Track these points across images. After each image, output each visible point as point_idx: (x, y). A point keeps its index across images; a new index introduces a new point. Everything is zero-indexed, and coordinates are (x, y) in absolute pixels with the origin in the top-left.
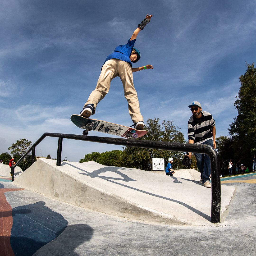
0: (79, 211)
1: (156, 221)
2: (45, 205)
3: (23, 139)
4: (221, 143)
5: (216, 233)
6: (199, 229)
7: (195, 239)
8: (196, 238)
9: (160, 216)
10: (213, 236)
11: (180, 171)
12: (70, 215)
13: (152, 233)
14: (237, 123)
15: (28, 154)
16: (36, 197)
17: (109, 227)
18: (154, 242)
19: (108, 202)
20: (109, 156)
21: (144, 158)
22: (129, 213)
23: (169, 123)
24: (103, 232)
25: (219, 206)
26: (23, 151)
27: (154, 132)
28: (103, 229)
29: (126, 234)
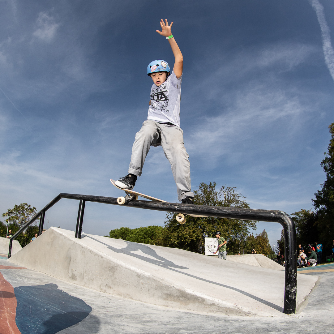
0: (105, 297)
1: (211, 311)
2: (58, 288)
3: (24, 204)
4: (301, 220)
5: (290, 324)
6: (267, 320)
7: (263, 330)
8: (264, 328)
9: (216, 304)
10: (286, 327)
11: (242, 257)
12: (93, 301)
13: (205, 323)
14: (325, 191)
15: (30, 225)
16: (43, 279)
17: (147, 315)
18: (209, 332)
19: (147, 285)
20: (144, 234)
21: (194, 238)
22: (174, 300)
23: (230, 190)
24: (140, 320)
25: (294, 290)
26: (23, 220)
27: (208, 201)
28: (140, 317)
29: (171, 323)
